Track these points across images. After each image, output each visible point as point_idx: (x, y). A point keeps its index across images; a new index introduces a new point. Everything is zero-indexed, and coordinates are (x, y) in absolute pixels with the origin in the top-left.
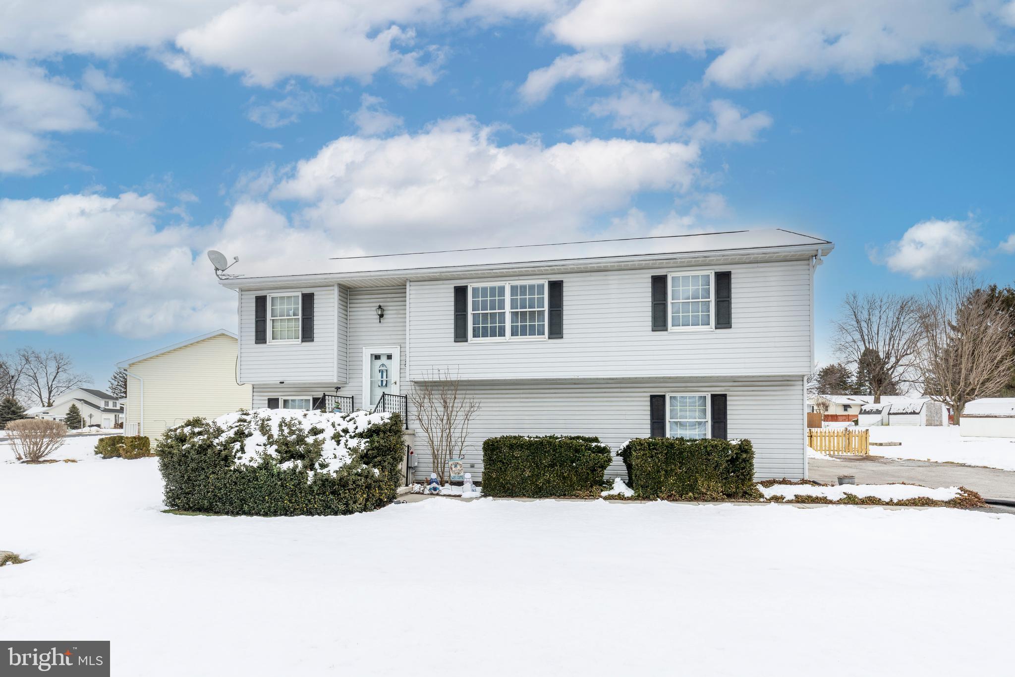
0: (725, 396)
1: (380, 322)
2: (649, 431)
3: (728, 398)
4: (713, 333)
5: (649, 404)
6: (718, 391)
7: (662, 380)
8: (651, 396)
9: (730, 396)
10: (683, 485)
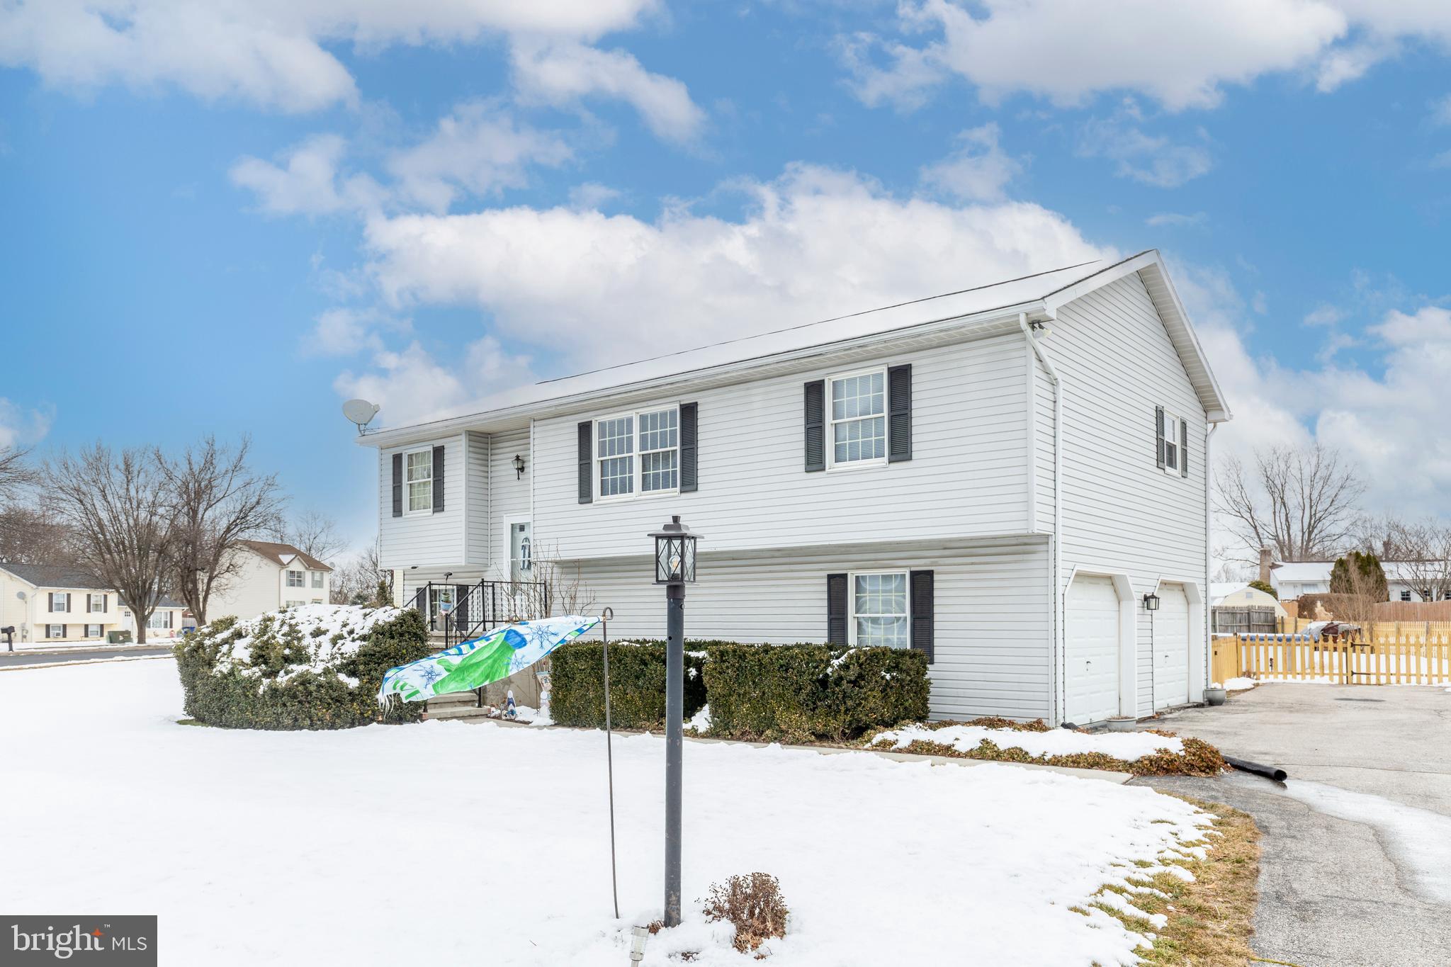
0: (931, 573)
1: (519, 479)
2: (826, 633)
3: (936, 577)
4: (887, 469)
5: (825, 588)
6: (921, 565)
7: (843, 549)
8: (828, 575)
9: (939, 573)
10: (759, 717)
